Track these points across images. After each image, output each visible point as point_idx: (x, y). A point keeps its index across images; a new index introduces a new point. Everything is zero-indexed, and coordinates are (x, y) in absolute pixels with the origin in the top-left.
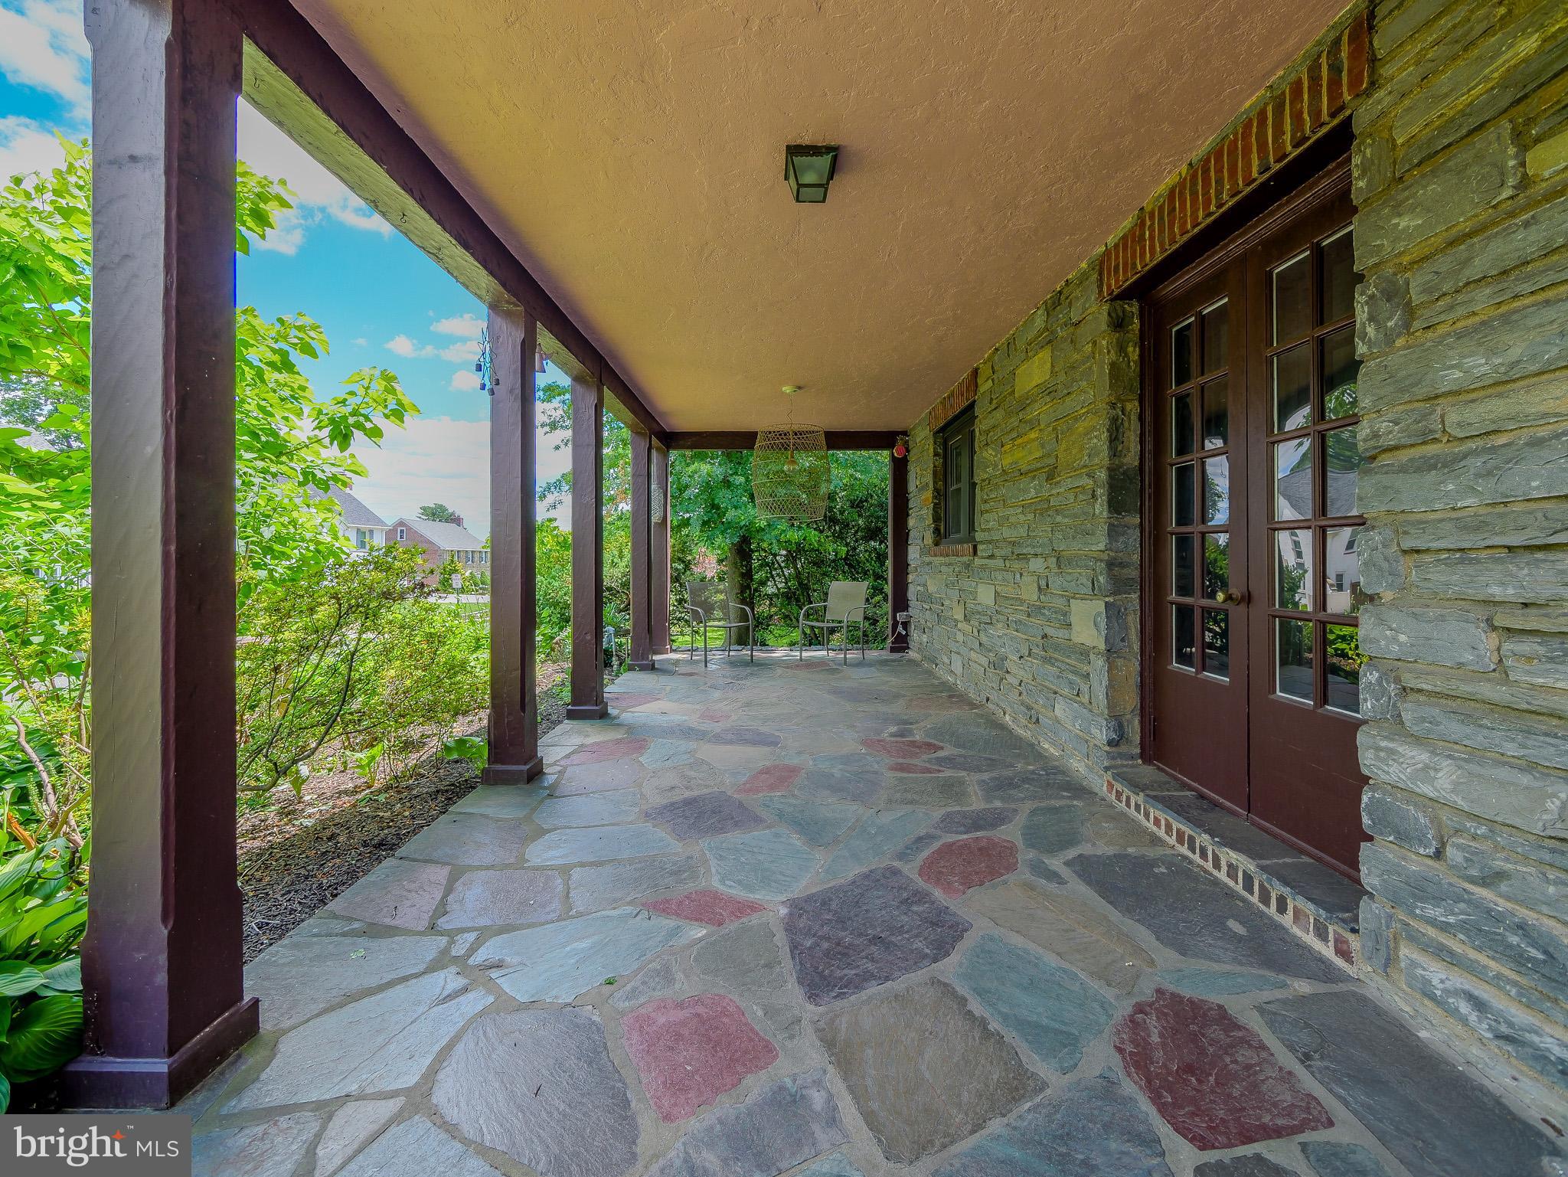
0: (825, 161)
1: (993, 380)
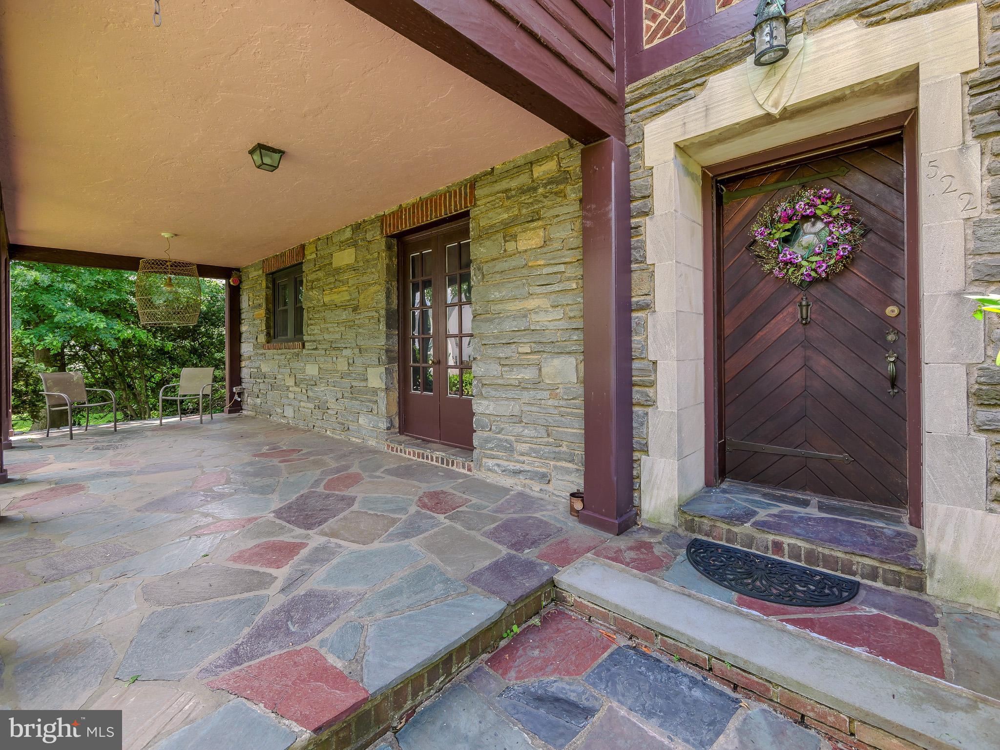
0: (277, 156)
1: (316, 254)
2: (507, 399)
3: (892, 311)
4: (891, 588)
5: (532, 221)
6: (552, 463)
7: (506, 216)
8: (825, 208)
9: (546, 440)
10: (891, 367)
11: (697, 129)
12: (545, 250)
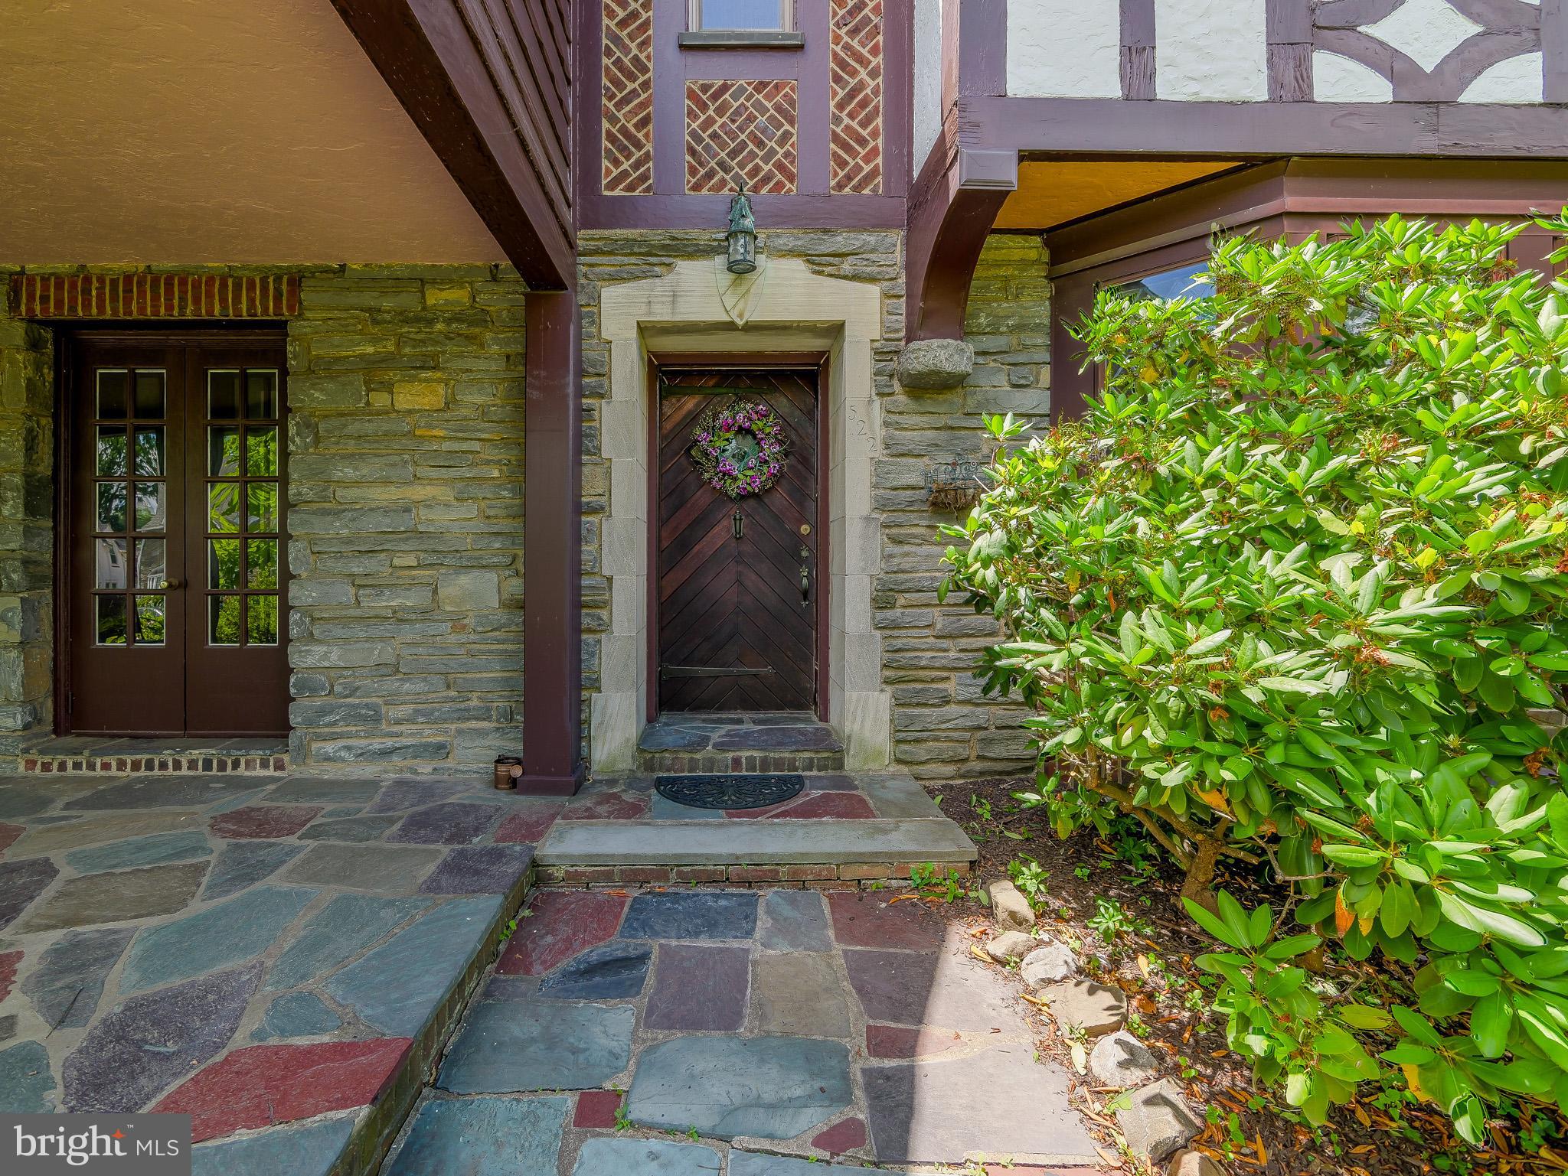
2: (368, 639)
3: (805, 529)
4: (822, 773)
5: (422, 368)
6: (453, 727)
7: (370, 350)
8: (760, 424)
9: (445, 694)
10: (805, 581)
11: (662, 314)
12: (447, 415)
